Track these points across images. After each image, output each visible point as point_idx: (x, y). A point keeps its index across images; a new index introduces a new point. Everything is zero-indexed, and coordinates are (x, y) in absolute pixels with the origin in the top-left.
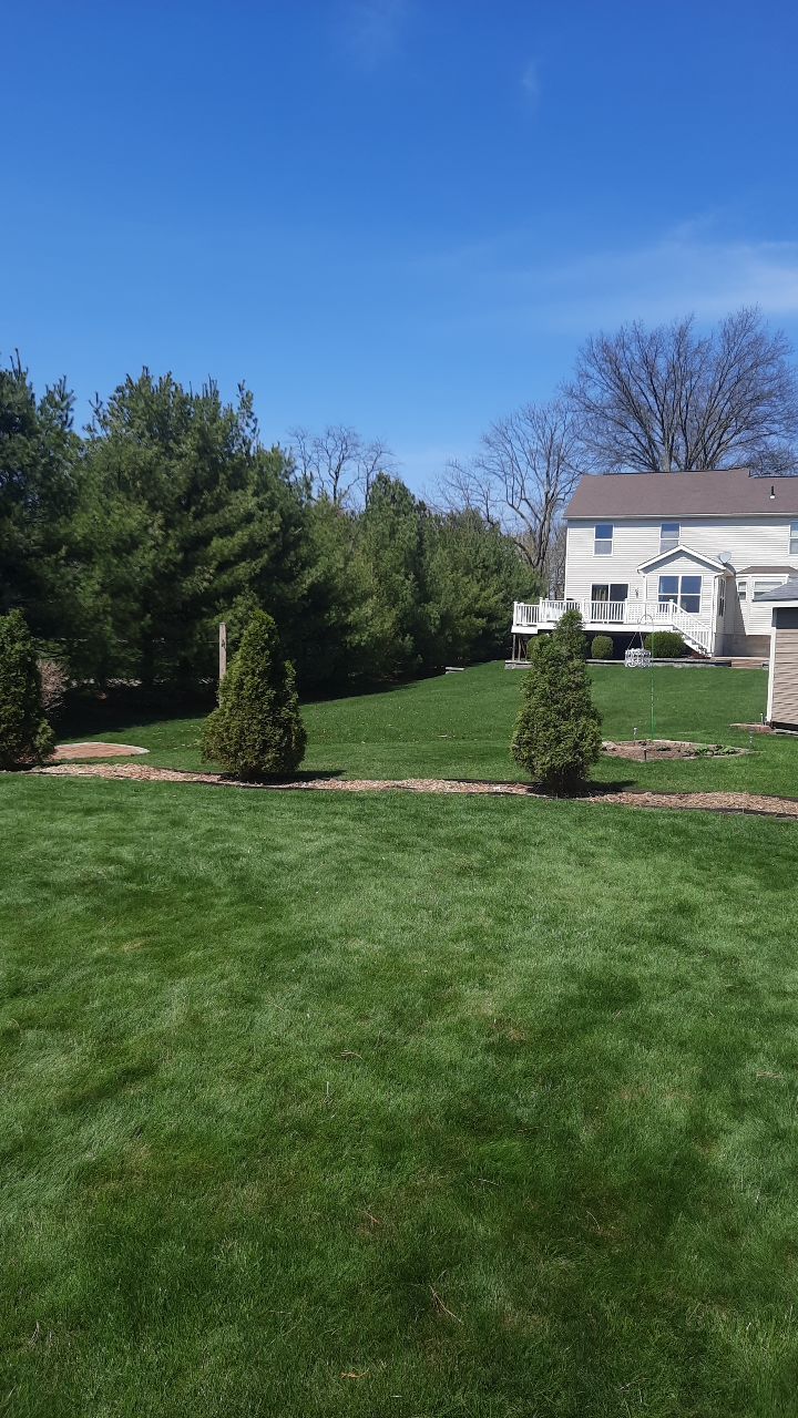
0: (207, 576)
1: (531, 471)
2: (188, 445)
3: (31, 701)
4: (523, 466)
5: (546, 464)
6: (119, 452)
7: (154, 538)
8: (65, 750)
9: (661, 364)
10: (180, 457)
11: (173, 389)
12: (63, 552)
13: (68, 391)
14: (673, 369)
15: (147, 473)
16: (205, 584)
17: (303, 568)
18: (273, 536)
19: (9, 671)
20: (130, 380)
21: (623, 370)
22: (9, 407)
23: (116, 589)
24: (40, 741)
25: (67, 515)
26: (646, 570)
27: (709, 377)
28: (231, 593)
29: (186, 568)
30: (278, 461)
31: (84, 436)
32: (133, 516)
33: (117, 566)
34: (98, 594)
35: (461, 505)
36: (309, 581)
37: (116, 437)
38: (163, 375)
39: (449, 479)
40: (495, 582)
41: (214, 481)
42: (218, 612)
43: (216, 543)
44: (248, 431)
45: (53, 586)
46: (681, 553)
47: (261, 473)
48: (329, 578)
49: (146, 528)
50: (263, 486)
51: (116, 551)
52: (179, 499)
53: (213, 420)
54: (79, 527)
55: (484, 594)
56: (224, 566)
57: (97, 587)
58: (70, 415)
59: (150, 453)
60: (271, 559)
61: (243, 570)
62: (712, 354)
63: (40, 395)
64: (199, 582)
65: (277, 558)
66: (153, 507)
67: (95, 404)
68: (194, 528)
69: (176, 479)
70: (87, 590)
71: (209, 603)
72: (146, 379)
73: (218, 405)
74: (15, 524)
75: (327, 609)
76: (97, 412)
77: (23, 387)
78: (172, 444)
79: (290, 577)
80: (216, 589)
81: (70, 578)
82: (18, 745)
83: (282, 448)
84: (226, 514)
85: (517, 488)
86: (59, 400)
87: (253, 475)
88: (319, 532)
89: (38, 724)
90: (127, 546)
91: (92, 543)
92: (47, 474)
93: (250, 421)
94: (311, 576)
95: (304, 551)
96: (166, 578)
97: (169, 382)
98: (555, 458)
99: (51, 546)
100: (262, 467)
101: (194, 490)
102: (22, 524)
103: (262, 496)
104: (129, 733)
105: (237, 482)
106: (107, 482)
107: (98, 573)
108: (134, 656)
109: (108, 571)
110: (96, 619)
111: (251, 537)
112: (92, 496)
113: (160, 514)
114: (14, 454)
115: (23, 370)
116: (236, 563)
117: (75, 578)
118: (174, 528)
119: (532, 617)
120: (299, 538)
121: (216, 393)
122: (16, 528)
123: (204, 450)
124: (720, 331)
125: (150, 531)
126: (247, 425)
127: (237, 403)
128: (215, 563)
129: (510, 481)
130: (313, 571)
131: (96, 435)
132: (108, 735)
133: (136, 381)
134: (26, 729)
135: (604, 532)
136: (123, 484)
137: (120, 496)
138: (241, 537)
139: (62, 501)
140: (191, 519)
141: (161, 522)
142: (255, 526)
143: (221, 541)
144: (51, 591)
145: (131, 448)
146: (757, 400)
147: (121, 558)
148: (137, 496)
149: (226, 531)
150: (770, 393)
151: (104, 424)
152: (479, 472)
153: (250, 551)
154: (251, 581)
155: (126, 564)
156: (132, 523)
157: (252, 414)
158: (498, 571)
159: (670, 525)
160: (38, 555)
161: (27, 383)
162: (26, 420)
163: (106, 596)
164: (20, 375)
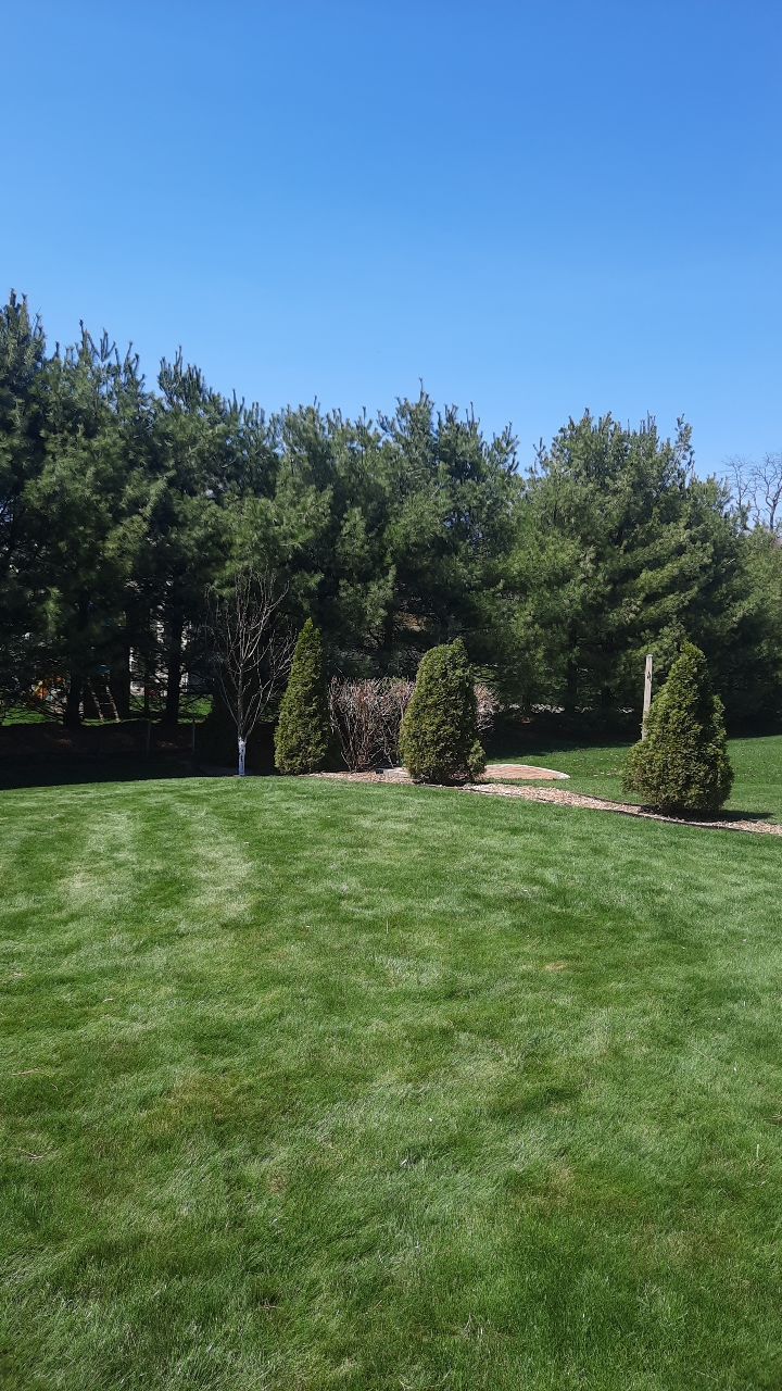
0: (634, 607)
2: (623, 481)
3: (467, 724)
6: (557, 491)
7: (584, 571)
8: (494, 770)
10: (616, 492)
11: (612, 427)
12: (500, 586)
13: (513, 436)
15: (581, 511)
16: (632, 616)
17: (735, 599)
18: (704, 568)
19: (449, 694)
20: (572, 423)
22: (463, 454)
23: (546, 620)
24: (472, 760)
25: (505, 550)
28: (656, 625)
29: (614, 600)
30: (712, 491)
31: (526, 476)
32: (565, 551)
33: (549, 600)
34: (529, 625)
36: (740, 614)
37: (557, 480)
38: (603, 415)
41: (647, 513)
42: (644, 643)
43: (645, 575)
44: (684, 463)
45: (490, 617)
47: (694, 505)
48: (761, 611)
49: (578, 561)
50: (696, 519)
51: (549, 584)
52: (611, 533)
53: (649, 455)
54: (516, 562)
56: (651, 598)
57: (529, 618)
58: (514, 457)
59: (585, 490)
60: (701, 590)
61: (670, 602)
63: (488, 440)
64: (625, 614)
65: (707, 590)
66: (585, 542)
67: (538, 446)
68: (623, 560)
69: (610, 514)
70: (520, 620)
71: (634, 634)
72: (587, 421)
73: (654, 441)
74: (461, 560)
75: (758, 642)
76: (539, 455)
77: (474, 436)
78: (608, 480)
79: (719, 609)
80: (641, 621)
81: (505, 609)
82: (453, 763)
83: (717, 479)
84: (657, 548)
86: (505, 445)
87: (687, 507)
88: (755, 566)
89: (472, 745)
90: (560, 579)
91: (526, 577)
92: (491, 514)
93: (688, 457)
94: (741, 609)
95: (737, 582)
96: (595, 609)
97: (609, 421)
99: (490, 580)
100: (695, 499)
101: (627, 523)
102: (467, 560)
103: (695, 529)
104: (550, 757)
105: (670, 515)
106: (544, 519)
107: (530, 606)
108: (557, 684)
109: (541, 603)
110: (525, 649)
111: (681, 570)
112: (528, 536)
113: (592, 549)
114: (464, 497)
115: (476, 421)
116: (663, 595)
117: (509, 609)
118: (605, 561)
120: (732, 569)
121: (654, 429)
122: (461, 564)
123: (639, 486)
125: (581, 564)
126: (684, 458)
127: (675, 437)
128: (643, 595)
130: (745, 604)
131: (537, 476)
132: (531, 758)
133: (577, 423)
134: (459, 748)
136: (558, 520)
137: (556, 532)
138: (671, 569)
139: (502, 538)
140: (622, 552)
141: (593, 555)
142: (685, 558)
143: (650, 573)
144: (489, 620)
145: (568, 486)
147: (553, 591)
148: (571, 531)
149: (656, 564)
151: (545, 464)
153: (678, 583)
154: (679, 613)
155: (557, 597)
156: (564, 557)
157: (690, 447)
160: (478, 589)
161: (478, 432)
162: (476, 466)
163: (536, 626)
164: (473, 425)
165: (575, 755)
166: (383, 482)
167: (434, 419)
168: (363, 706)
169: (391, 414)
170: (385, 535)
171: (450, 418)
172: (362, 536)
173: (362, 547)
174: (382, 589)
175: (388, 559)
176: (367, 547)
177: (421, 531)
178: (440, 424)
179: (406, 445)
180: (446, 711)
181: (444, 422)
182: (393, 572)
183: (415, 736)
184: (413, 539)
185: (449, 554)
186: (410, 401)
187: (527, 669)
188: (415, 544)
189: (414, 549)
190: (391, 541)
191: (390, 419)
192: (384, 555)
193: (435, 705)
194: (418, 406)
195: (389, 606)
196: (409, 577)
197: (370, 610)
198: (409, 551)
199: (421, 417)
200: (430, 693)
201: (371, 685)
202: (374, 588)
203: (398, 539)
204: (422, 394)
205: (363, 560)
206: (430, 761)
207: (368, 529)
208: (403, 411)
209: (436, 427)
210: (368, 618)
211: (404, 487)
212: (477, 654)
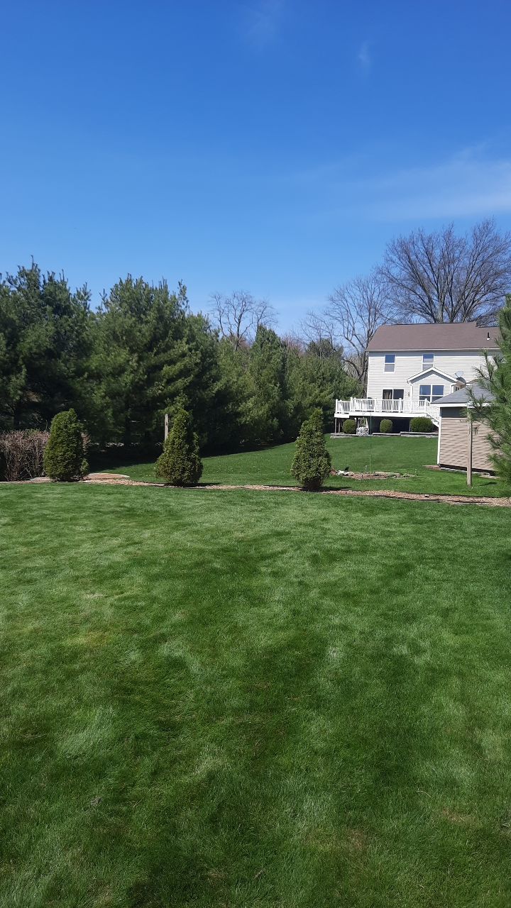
0: (161, 387)
1: (359, 318)
2: (152, 316)
3: (78, 451)
4: (354, 314)
5: (368, 314)
6: (115, 321)
7: (132, 367)
8: (91, 475)
9: (437, 253)
10: (147, 322)
11: (144, 285)
12: (86, 375)
13: (88, 290)
14: (443, 256)
15: (129, 333)
16: (160, 391)
17: (214, 382)
18: (196, 364)
19: (69, 436)
20: (121, 281)
21: (413, 257)
22: (60, 300)
23: (113, 394)
24: (83, 468)
25: (86, 355)
26: (413, 381)
27: (466, 261)
28: (173, 396)
29: (150, 382)
30: (200, 322)
31: (95, 311)
32: (122, 355)
33: (114, 383)
34: (103, 397)
35: (315, 338)
36: (216, 389)
37: (113, 313)
38: (139, 278)
39: (308, 323)
40: (329, 387)
41: (166, 334)
42: (166, 406)
43: (166, 368)
44: (183, 307)
45: (81, 393)
46: (432, 372)
47: (190, 330)
48: (227, 387)
49: (128, 361)
50: (192, 338)
51: (113, 375)
52: (145, 345)
53: (165, 302)
54: (94, 362)
55: (322, 394)
56: (170, 381)
57: (103, 394)
58: (88, 302)
59: (131, 322)
60: (196, 376)
61: (180, 383)
62: (467, 247)
63: (73, 292)
64: (156, 390)
65: (198, 376)
66: (132, 351)
67: (102, 295)
68: (153, 359)
69: (144, 334)
70: (98, 395)
71: (160, 401)
72: (129, 281)
73: (167, 293)
74: (63, 362)
75: (226, 404)
76: (103, 299)
77: (66, 290)
78: (142, 316)
79: (206, 386)
80: (165, 394)
81: (89, 389)
82: (73, 470)
83: (203, 314)
84: (173, 353)
85: (350, 328)
86: (84, 296)
87: (187, 331)
88: (223, 361)
89: (82, 461)
90: (119, 371)
91: (100, 370)
92: (79, 334)
93: (185, 302)
94: (218, 386)
95: (214, 372)
96: (138, 388)
97: (141, 281)
98: (373, 309)
99: (79, 373)
100: (191, 326)
101: (155, 340)
102: (66, 361)
103: (191, 344)
104: (118, 470)
105: (178, 336)
106: (107, 336)
107: (103, 386)
108: (120, 430)
109: (109, 385)
110: (102, 411)
111: (185, 365)
112: (99, 346)
113: (136, 355)
114: (61, 325)
115: (66, 280)
116: (177, 379)
117: (92, 389)
118: (143, 361)
119: (346, 408)
120: (211, 364)
121: (166, 287)
122: (62, 364)
123: (160, 318)
124: (472, 234)
125: (130, 363)
126: (183, 304)
127: (178, 292)
128: (165, 380)
129: (346, 324)
130: (219, 383)
131: (102, 312)
132: (108, 471)
133: (124, 282)
134: (76, 463)
135: (390, 359)
136: (116, 338)
137: (115, 345)
138: (179, 366)
139: (84, 349)
140: (153, 356)
141: (136, 358)
142: (187, 359)
143: (168, 367)
144: (80, 396)
145: (121, 319)
146: (497, 274)
147: (115, 378)
148: (123, 344)
149: (172, 362)
150: (505, 271)
151: (106, 304)
152: (327, 318)
153: (184, 373)
154: (184, 389)
155: (117, 381)
156: (121, 360)
157: (186, 298)
158: (331, 381)
159: (428, 355)
160: (73, 378)
161: (68, 288)
162: (68, 307)
163: (107, 398)
164: (63, 282)
165: (133, 468)
166: (13, 316)
167: (41, 280)
168: (17, 447)
169: (15, 274)
170: (18, 348)
171: (51, 279)
172: (5, 349)
173: (5, 355)
174: (19, 380)
175: (20, 362)
176: (7, 355)
177: (39, 347)
178: (44, 281)
179: (26, 296)
180: (68, 445)
181: (47, 281)
182: (24, 370)
183: (52, 458)
184: (34, 350)
185: (55, 358)
186: (26, 269)
187: (103, 422)
188: (35, 353)
189: (36, 356)
190: (21, 352)
191: (14, 278)
192: (18, 360)
193: (62, 442)
194: (31, 271)
195: (23, 389)
196: (33, 374)
197: (12, 392)
198: (32, 358)
199: (34, 278)
200: (59, 436)
201: (18, 434)
202: (14, 379)
203: (25, 350)
204: (33, 264)
205: (5, 363)
206: (60, 470)
207: (7, 345)
208: (23, 273)
209: (42, 284)
210: (12, 396)
211: (27, 320)
212: (80, 415)
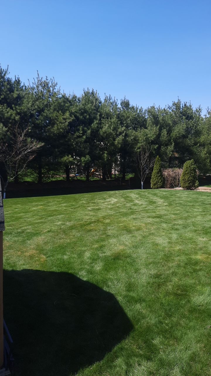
3: (194, 177)
8: (200, 188)
12: (198, 145)
13: (201, 108)
19: (191, 171)
22: (189, 114)
24: (196, 184)
25: (199, 136)
31: (204, 117)
34: (206, 154)
45: (196, 153)
54: (202, 139)
57: (206, 152)
58: (201, 113)
63: (194, 109)
67: (207, 109)
70: (203, 153)
74: (189, 139)
76: (207, 111)
77: (191, 109)
81: (200, 151)
82: (192, 185)
86: (199, 110)
89: (196, 181)
91: (205, 143)
92: (196, 127)
99: (195, 144)
107: (206, 149)
109: (208, 149)
110: (204, 160)
112: (205, 132)
114: (189, 124)
115: (191, 105)
117: (201, 151)
122: (189, 140)
131: (207, 117)
134: (193, 182)
139: (198, 133)
151: (209, 113)
160: (193, 146)
161: (192, 108)
162: (192, 116)
163: (207, 154)
164: (190, 106)
166: (170, 122)
167: (181, 106)
168: (169, 175)
169: (171, 105)
170: (171, 135)
171: (185, 105)
172: (166, 136)
173: (166, 138)
174: (171, 148)
175: (172, 140)
176: (167, 138)
177: (179, 134)
178: (183, 106)
179: (175, 113)
180: (190, 174)
181: (184, 106)
182: (173, 144)
183: (183, 180)
184: (178, 135)
185: (186, 138)
186: (175, 102)
187: (205, 165)
188: (178, 137)
189: (178, 138)
190: (172, 136)
191: (171, 106)
192: (171, 140)
193: (188, 173)
194: (178, 103)
195: (173, 151)
196: (177, 145)
197: (168, 153)
198: (176, 139)
199: (178, 105)
200: (187, 171)
201: (170, 170)
202: (169, 148)
203: (174, 136)
204: (178, 100)
205: (166, 141)
206: (187, 185)
207: (167, 134)
208: (174, 104)
209: (182, 107)
210: (168, 154)
211: (175, 123)
212: (196, 162)
